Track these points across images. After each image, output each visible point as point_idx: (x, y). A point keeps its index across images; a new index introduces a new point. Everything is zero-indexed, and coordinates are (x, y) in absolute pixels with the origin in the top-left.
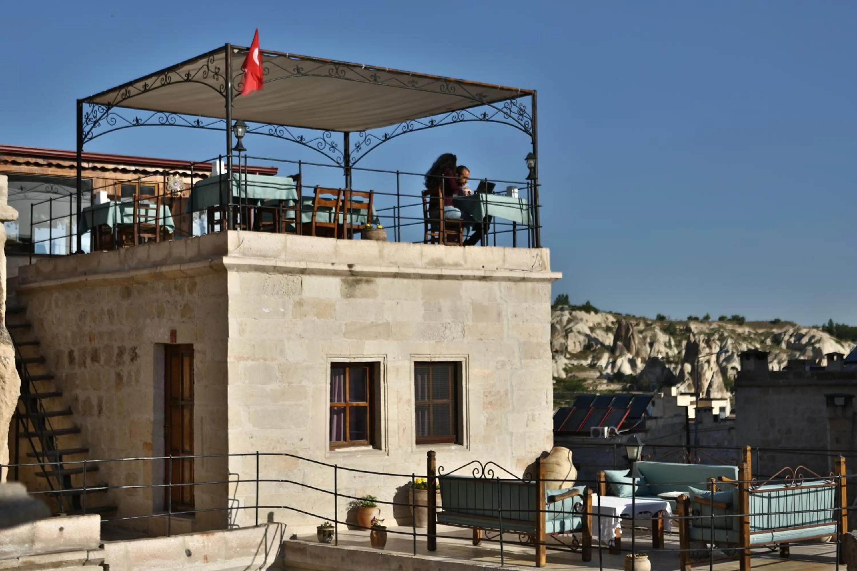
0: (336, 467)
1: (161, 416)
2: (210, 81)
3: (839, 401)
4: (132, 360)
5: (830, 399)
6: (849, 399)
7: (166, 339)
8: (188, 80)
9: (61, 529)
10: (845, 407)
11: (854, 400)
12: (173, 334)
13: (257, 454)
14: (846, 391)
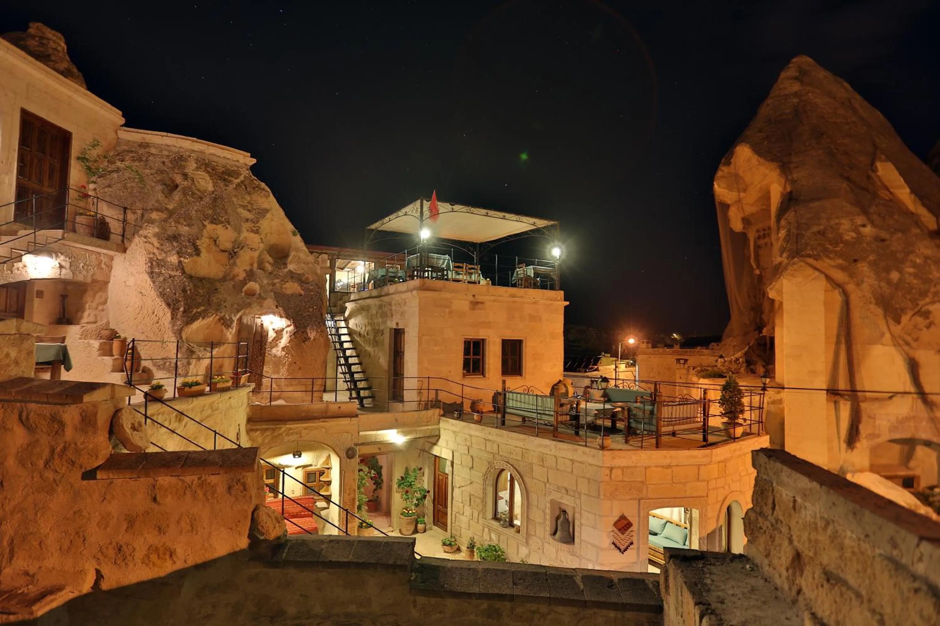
0: (463, 385)
1: (392, 359)
2: (414, 214)
3: (682, 361)
4: (382, 335)
5: (678, 360)
6: (686, 360)
7: (394, 326)
8: (406, 215)
9: (340, 407)
10: (684, 364)
11: (688, 361)
12: (397, 324)
13: (429, 378)
14: (686, 357)
